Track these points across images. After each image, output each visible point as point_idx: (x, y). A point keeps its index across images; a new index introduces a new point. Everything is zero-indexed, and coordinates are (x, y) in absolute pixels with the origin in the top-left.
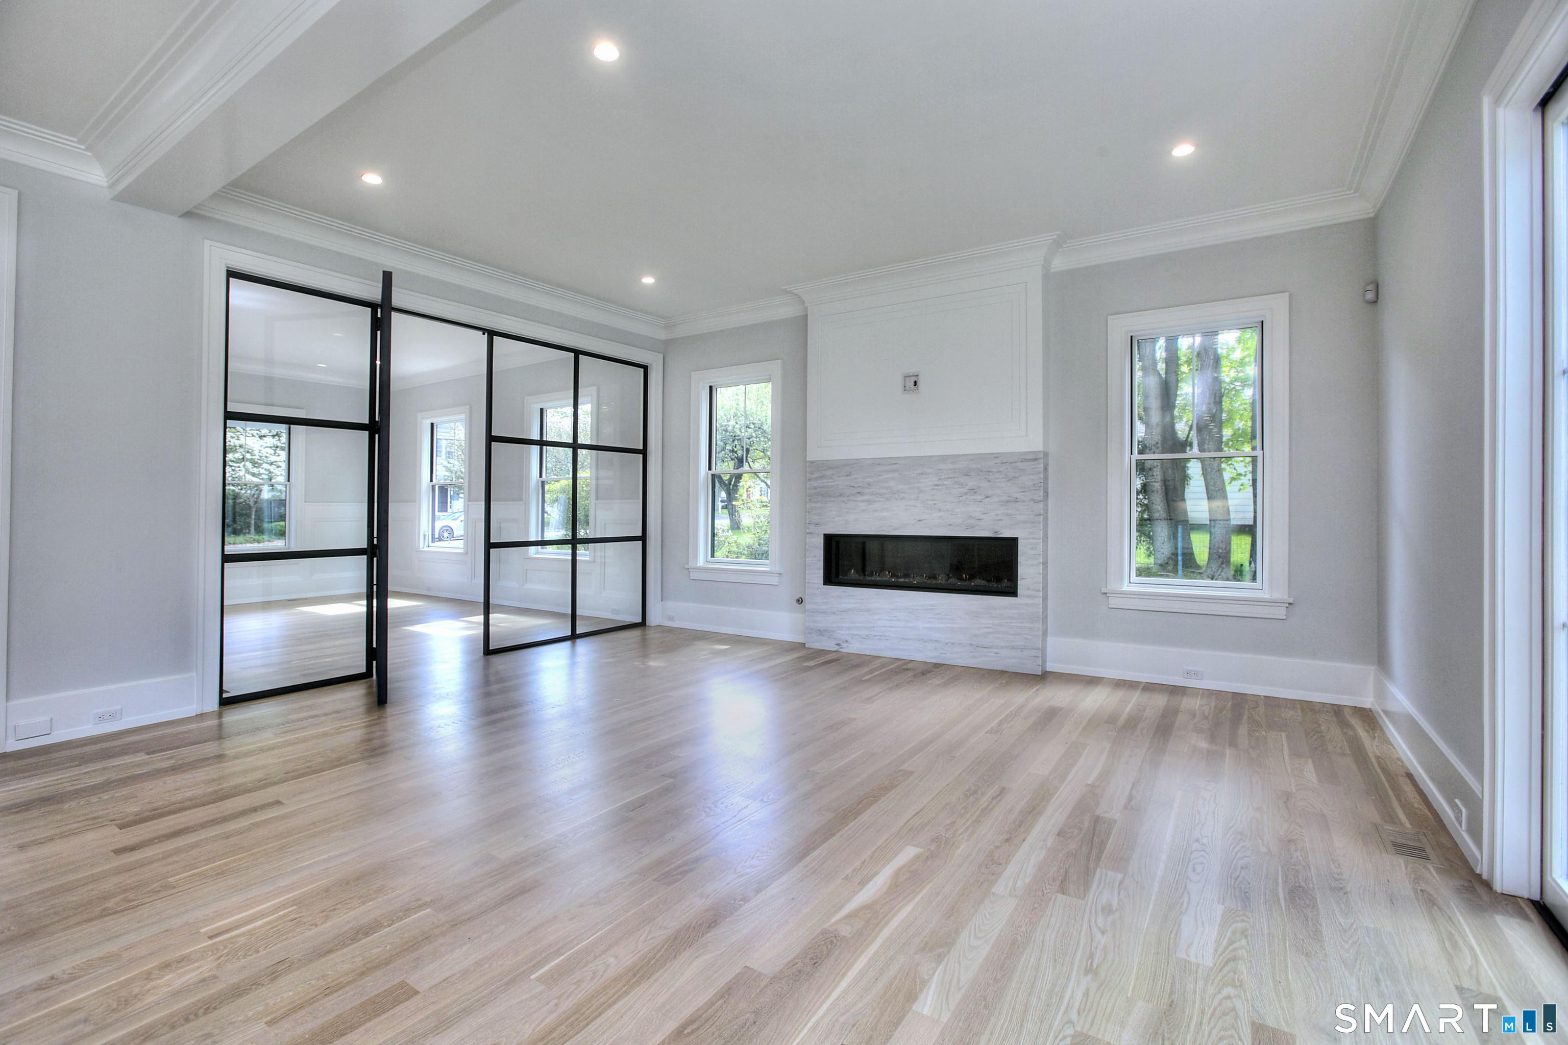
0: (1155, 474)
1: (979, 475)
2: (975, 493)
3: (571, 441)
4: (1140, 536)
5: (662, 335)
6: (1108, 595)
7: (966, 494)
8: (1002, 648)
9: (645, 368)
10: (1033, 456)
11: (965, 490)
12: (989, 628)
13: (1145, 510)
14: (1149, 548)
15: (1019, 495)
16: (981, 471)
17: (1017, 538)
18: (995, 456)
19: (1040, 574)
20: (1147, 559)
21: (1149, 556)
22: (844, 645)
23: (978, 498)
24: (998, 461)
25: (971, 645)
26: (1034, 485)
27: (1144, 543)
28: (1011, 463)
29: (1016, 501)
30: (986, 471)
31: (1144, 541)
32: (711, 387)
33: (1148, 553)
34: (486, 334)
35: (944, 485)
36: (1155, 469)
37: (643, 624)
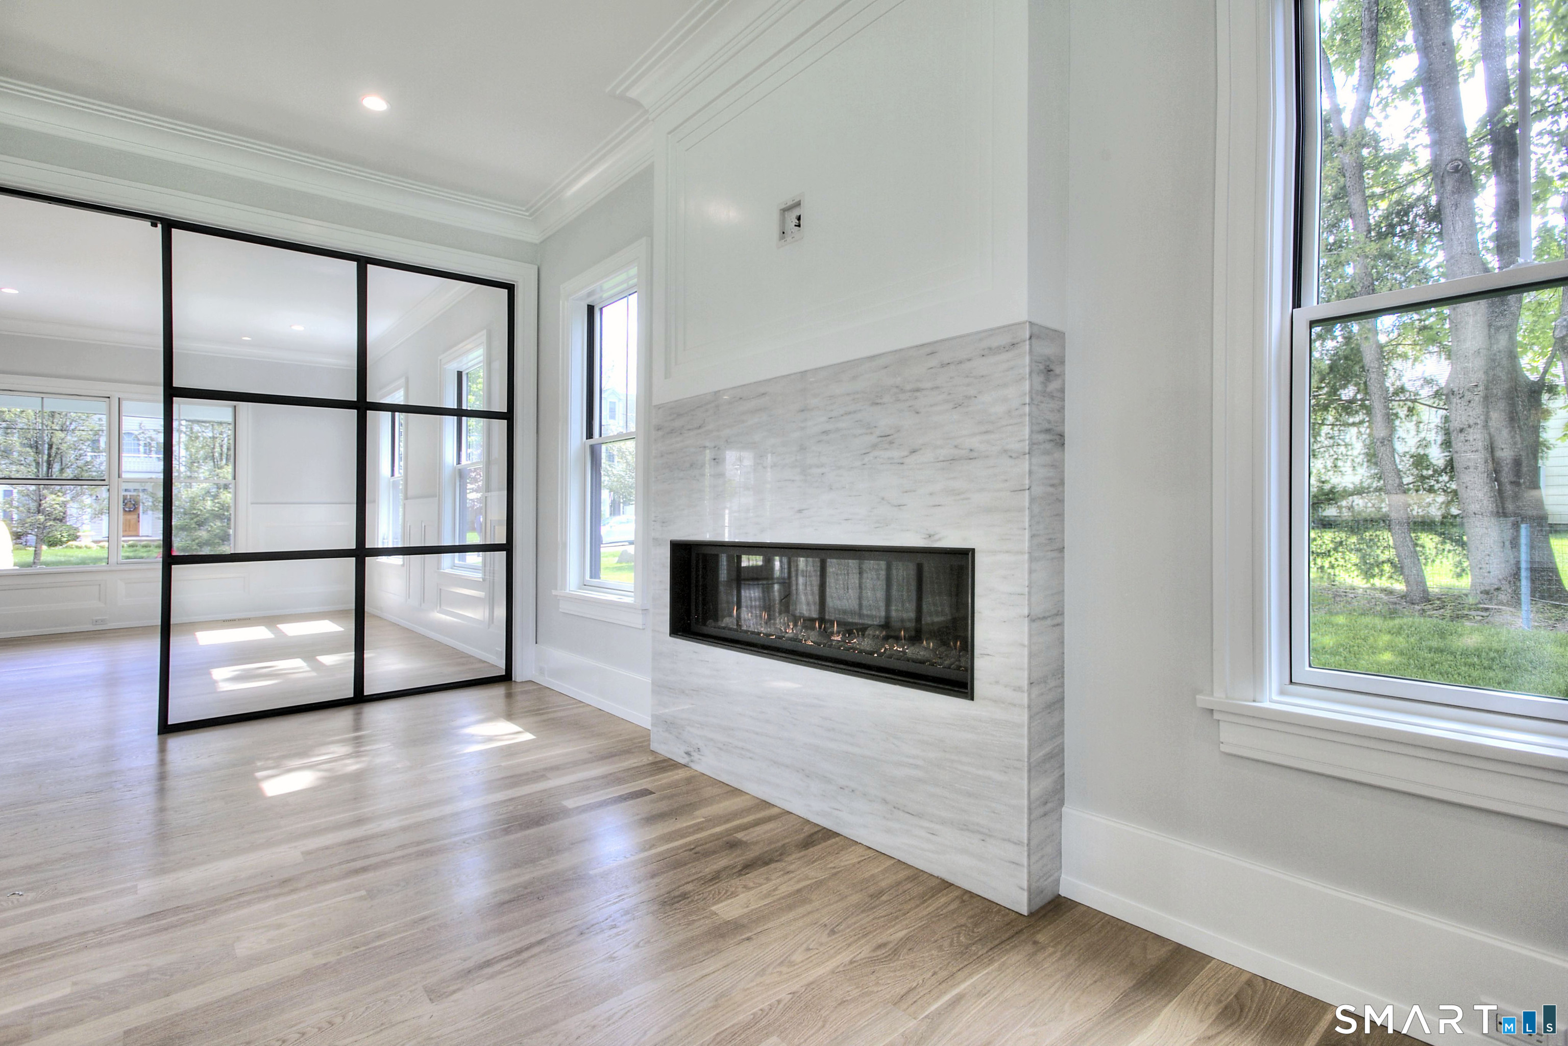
0: (1471, 438)
1: (898, 400)
2: (891, 443)
3: (353, 397)
4: (1443, 543)
5: (532, 235)
6: (1216, 716)
7: (874, 446)
8: (943, 822)
9: (510, 288)
10: (1004, 340)
11: (873, 439)
12: (917, 767)
13: (1452, 500)
14: (1460, 563)
15: (975, 442)
16: (903, 391)
17: (973, 550)
18: (928, 350)
19: (1024, 646)
20: (1455, 579)
21: (1459, 575)
22: (696, 756)
23: (896, 454)
24: (934, 362)
25: (885, 801)
26: (1009, 412)
27: (1450, 555)
28: (960, 362)
29: (971, 456)
30: (910, 391)
31: (1449, 551)
32: (591, 309)
33: (1458, 570)
34: (160, 226)
35: (837, 430)
36: (1471, 430)
37: (506, 678)
